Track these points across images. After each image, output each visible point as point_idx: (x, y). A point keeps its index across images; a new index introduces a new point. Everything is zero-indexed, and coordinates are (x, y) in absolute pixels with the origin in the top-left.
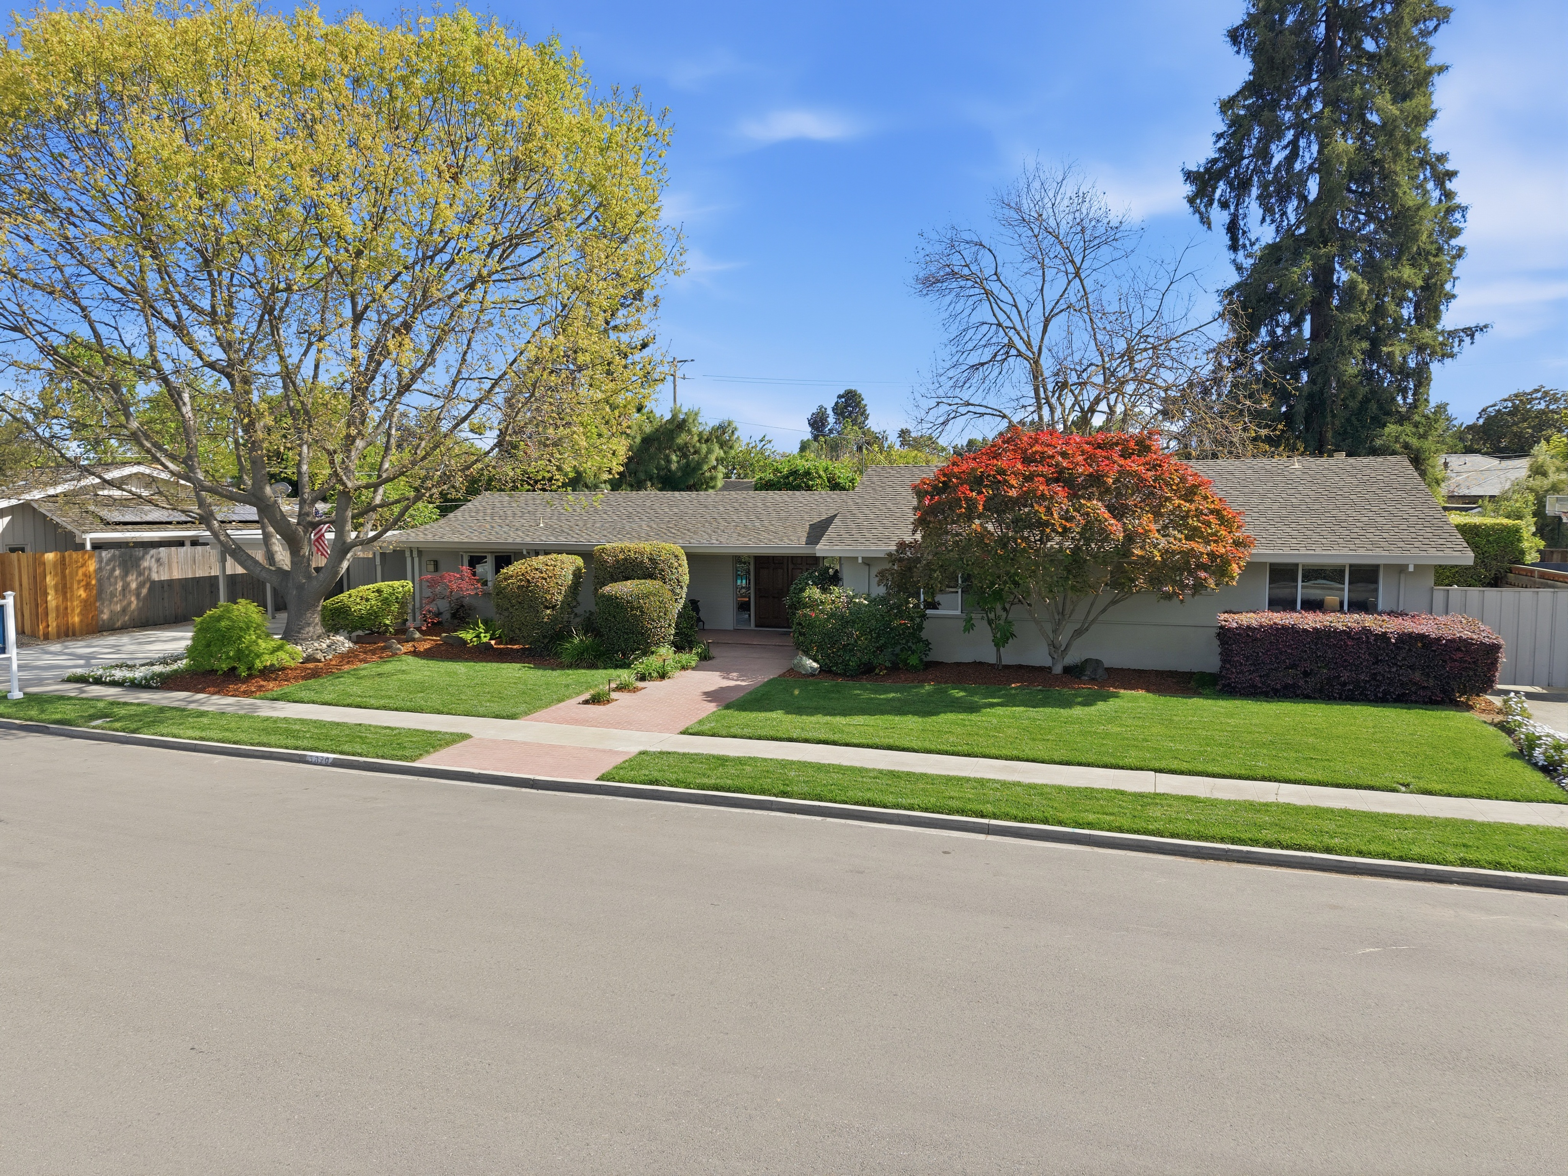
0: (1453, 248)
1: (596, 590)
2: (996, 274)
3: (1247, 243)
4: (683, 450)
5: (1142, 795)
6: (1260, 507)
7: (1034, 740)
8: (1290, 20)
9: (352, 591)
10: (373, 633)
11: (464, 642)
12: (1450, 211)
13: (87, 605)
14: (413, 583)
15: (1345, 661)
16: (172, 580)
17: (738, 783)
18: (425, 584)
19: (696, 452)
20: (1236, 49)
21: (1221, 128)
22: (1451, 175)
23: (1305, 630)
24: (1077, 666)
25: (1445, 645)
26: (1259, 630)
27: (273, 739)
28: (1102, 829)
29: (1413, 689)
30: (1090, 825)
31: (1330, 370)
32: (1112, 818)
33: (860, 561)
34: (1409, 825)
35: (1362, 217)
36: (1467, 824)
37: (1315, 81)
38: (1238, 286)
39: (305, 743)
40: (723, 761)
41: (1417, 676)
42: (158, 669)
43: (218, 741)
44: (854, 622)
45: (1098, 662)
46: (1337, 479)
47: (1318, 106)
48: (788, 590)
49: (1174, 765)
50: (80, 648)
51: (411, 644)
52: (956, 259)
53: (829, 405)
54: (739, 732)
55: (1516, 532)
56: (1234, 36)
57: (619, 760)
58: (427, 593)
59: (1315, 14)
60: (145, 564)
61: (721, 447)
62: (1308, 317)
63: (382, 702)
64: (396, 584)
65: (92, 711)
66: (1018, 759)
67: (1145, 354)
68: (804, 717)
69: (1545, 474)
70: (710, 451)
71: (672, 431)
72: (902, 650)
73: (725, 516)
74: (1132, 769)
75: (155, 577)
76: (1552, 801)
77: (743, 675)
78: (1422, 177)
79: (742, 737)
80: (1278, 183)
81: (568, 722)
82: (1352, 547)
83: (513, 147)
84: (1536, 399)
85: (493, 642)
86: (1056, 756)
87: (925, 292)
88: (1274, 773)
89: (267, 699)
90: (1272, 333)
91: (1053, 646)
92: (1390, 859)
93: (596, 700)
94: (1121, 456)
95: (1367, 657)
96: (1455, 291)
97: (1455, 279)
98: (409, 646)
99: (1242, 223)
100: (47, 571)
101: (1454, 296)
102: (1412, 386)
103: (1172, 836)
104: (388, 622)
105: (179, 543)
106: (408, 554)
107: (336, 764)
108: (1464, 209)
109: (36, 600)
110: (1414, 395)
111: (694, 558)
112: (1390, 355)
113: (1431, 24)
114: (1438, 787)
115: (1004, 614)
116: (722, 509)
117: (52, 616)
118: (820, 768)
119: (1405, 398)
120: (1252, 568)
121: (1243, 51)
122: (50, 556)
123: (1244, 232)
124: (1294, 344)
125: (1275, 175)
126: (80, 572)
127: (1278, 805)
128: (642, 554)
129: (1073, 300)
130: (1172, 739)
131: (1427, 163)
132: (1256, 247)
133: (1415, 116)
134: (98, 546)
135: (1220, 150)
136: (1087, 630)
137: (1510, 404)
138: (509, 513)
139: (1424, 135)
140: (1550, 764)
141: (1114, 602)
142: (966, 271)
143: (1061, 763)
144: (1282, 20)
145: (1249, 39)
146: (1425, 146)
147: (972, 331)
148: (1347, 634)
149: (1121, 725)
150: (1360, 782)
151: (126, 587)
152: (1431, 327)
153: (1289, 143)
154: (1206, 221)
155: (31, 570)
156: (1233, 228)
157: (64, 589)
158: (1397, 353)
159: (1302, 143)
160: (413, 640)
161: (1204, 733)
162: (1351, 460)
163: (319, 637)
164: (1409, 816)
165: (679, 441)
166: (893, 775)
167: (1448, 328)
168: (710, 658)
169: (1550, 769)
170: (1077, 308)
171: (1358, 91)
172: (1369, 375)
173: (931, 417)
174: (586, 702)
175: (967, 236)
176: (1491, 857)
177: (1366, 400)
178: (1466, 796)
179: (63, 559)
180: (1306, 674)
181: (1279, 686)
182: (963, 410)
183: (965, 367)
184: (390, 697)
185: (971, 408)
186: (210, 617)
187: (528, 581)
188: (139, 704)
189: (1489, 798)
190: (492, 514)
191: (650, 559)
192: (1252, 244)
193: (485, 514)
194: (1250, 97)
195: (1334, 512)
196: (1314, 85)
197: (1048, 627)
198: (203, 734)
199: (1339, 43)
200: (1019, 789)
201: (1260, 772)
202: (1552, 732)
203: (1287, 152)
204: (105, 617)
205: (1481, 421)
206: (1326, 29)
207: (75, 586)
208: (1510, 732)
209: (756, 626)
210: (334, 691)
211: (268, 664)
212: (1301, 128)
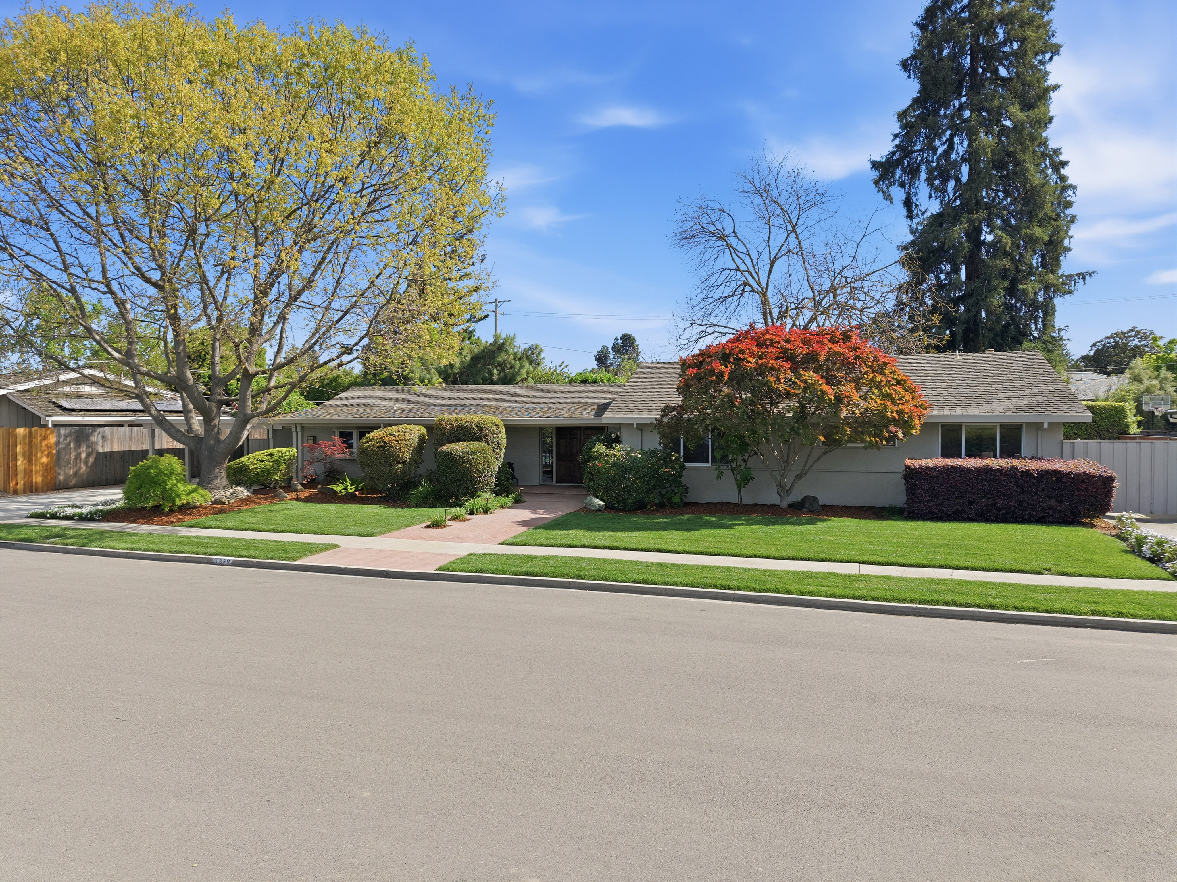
0: (1068, 215)
1: (436, 449)
2: (734, 232)
3: (919, 213)
4: (502, 366)
5: (850, 576)
6: (933, 386)
7: (767, 544)
8: (945, 53)
9: (250, 455)
10: (266, 487)
11: (335, 492)
12: (1064, 189)
13: (46, 468)
14: (297, 449)
15: (999, 491)
16: (113, 452)
17: (543, 570)
18: (306, 449)
19: (511, 367)
20: (907, 74)
21: (897, 130)
22: (1064, 164)
23: (968, 469)
24: (799, 502)
25: (1073, 478)
26: (935, 469)
27: (187, 548)
28: (820, 596)
29: (1050, 513)
30: (811, 593)
31: (981, 303)
32: (827, 588)
33: (635, 426)
34: (1051, 591)
35: (1000, 194)
36: (1095, 590)
37: (964, 96)
38: (913, 243)
39: (212, 550)
40: (532, 558)
41: (1053, 503)
42: (100, 508)
43: (144, 550)
44: (631, 469)
45: (815, 499)
46: (988, 366)
47: (967, 113)
48: (581, 450)
49: (873, 559)
50: (42, 499)
51: (294, 493)
52: (705, 220)
53: (610, 345)
54: (544, 542)
55: (1122, 410)
56: (905, 65)
57: (452, 559)
58: (308, 456)
59: (963, 47)
60: (93, 439)
61: (531, 364)
62: (964, 267)
63: (271, 527)
64: (284, 450)
65: (48, 534)
66: (756, 556)
67: (844, 290)
68: (594, 533)
69: (1140, 381)
70: (522, 367)
71: (494, 352)
72: (667, 492)
73: (534, 401)
74: (842, 562)
75: (101, 450)
76: (1158, 578)
77: (547, 510)
78: (1043, 165)
79: (546, 546)
80: (940, 169)
81: (414, 538)
82: (1002, 411)
83: (379, 118)
84: (1131, 336)
85: (357, 493)
86: (784, 554)
87: (681, 244)
88: (948, 562)
89: (183, 526)
90: (937, 278)
91: (781, 486)
92: (1039, 612)
93: (435, 525)
94: (830, 341)
95: (1016, 489)
96: (1071, 246)
97: (1071, 237)
98: (293, 495)
99: (914, 199)
100: (18, 442)
101: (1070, 249)
102: (1041, 315)
103: (874, 599)
104: (277, 478)
105: (120, 425)
106: (293, 429)
107: (235, 564)
108: (1075, 188)
109: (8, 464)
110: (1042, 322)
111: (511, 429)
112: (1025, 292)
113: (1048, 56)
114: (1072, 570)
115: (744, 464)
116: (531, 396)
117: (20, 477)
118: (605, 561)
119: (1036, 324)
120: (927, 427)
121: (913, 76)
122: (21, 431)
123: (917, 206)
124: (955, 285)
125: (938, 162)
126: (43, 444)
127: (952, 580)
128: (471, 423)
129: (792, 247)
130: (871, 543)
131: (1047, 155)
132: (925, 216)
133: (1037, 121)
134: (56, 425)
135: (896, 146)
136: (805, 474)
137: (1112, 340)
138: (371, 401)
139: (1044, 135)
140: (1154, 557)
141: (825, 453)
142: (712, 228)
143: (788, 559)
144: (940, 53)
145: (916, 67)
146: (1045, 142)
147: (717, 275)
148: (1000, 471)
149: (832, 536)
150: (1013, 568)
151: (78, 456)
152: (1053, 272)
153: (946, 141)
154: (888, 197)
155: (6, 442)
156: (908, 203)
157: (30, 456)
158: (1030, 290)
159: (956, 140)
160: (296, 490)
161: (895, 540)
162: (999, 354)
163: (224, 488)
164: (1052, 586)
165: (499, 359)
166: (661, 565)
167: (1066, 274)
168: (522, 502)
169: (1155, 559)
170: (795, 251)
171: (996, 102)
172: (1010, 308)
173: (686, 335)
174: (428, 527)
175: (713, 205)
176: (1114, 609)
177: (1008, 325)
178: (1093, 576)
179: (30, 433)
180: (970, 503)
181: (950, 512)
182: (710, 330)
183: (711, 300)
184: (278, 524)
185: (717, 329)
186: (142, 466)
187: (385, 443)
188: (84, 529)
189: (1110, 577)
190: (358, 402)
191: (477, 426)
192: (923, 213)
193: (352, 402)
194: (918, 109)
195: (988, 388)
196: (964, 99)
197: (777, 474)
198: (134, 546)
199: (980, 70)
200: (757, 573)
201: (938, 563)
202: (1155, 534)
203: (945, 146)
204: (61, 478)
205: (1092, 353)
206: (971, 60)
207: (39, 455)
208: (1124, 539)
209: (557, 482)
210: (235, 521)
211: (185, 502)
212: (956, 130)
